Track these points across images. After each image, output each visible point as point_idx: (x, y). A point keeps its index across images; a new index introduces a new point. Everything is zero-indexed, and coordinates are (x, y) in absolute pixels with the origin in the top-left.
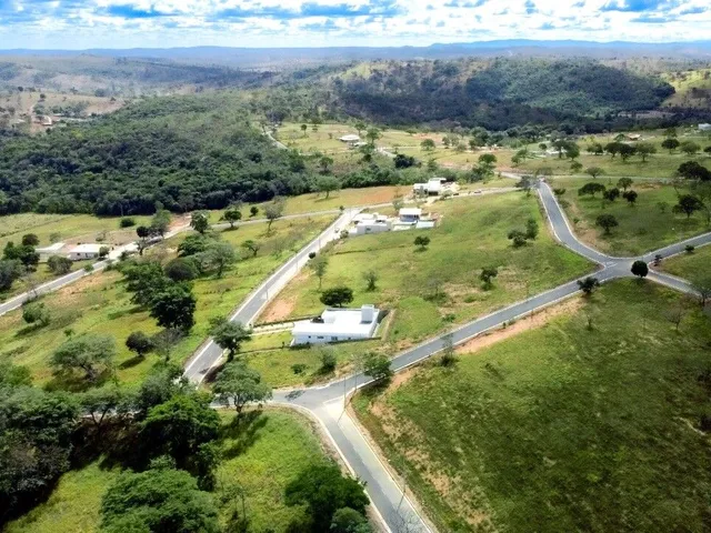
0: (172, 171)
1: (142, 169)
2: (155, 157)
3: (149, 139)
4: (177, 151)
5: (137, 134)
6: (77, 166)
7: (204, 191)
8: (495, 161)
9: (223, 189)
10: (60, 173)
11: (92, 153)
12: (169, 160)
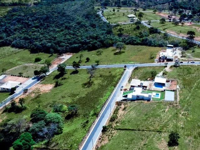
0: (62, 31)
1: (51, 29)
2: (57, 23)
3: (56, 15)
4: (65, 21)
5: (53, 12)
6: (31, 25)
7: (71, 44)
8: (194, 34)
9: (78, 43)
10: (25, 27)
11: (37, 19)
12: (62, 25)
